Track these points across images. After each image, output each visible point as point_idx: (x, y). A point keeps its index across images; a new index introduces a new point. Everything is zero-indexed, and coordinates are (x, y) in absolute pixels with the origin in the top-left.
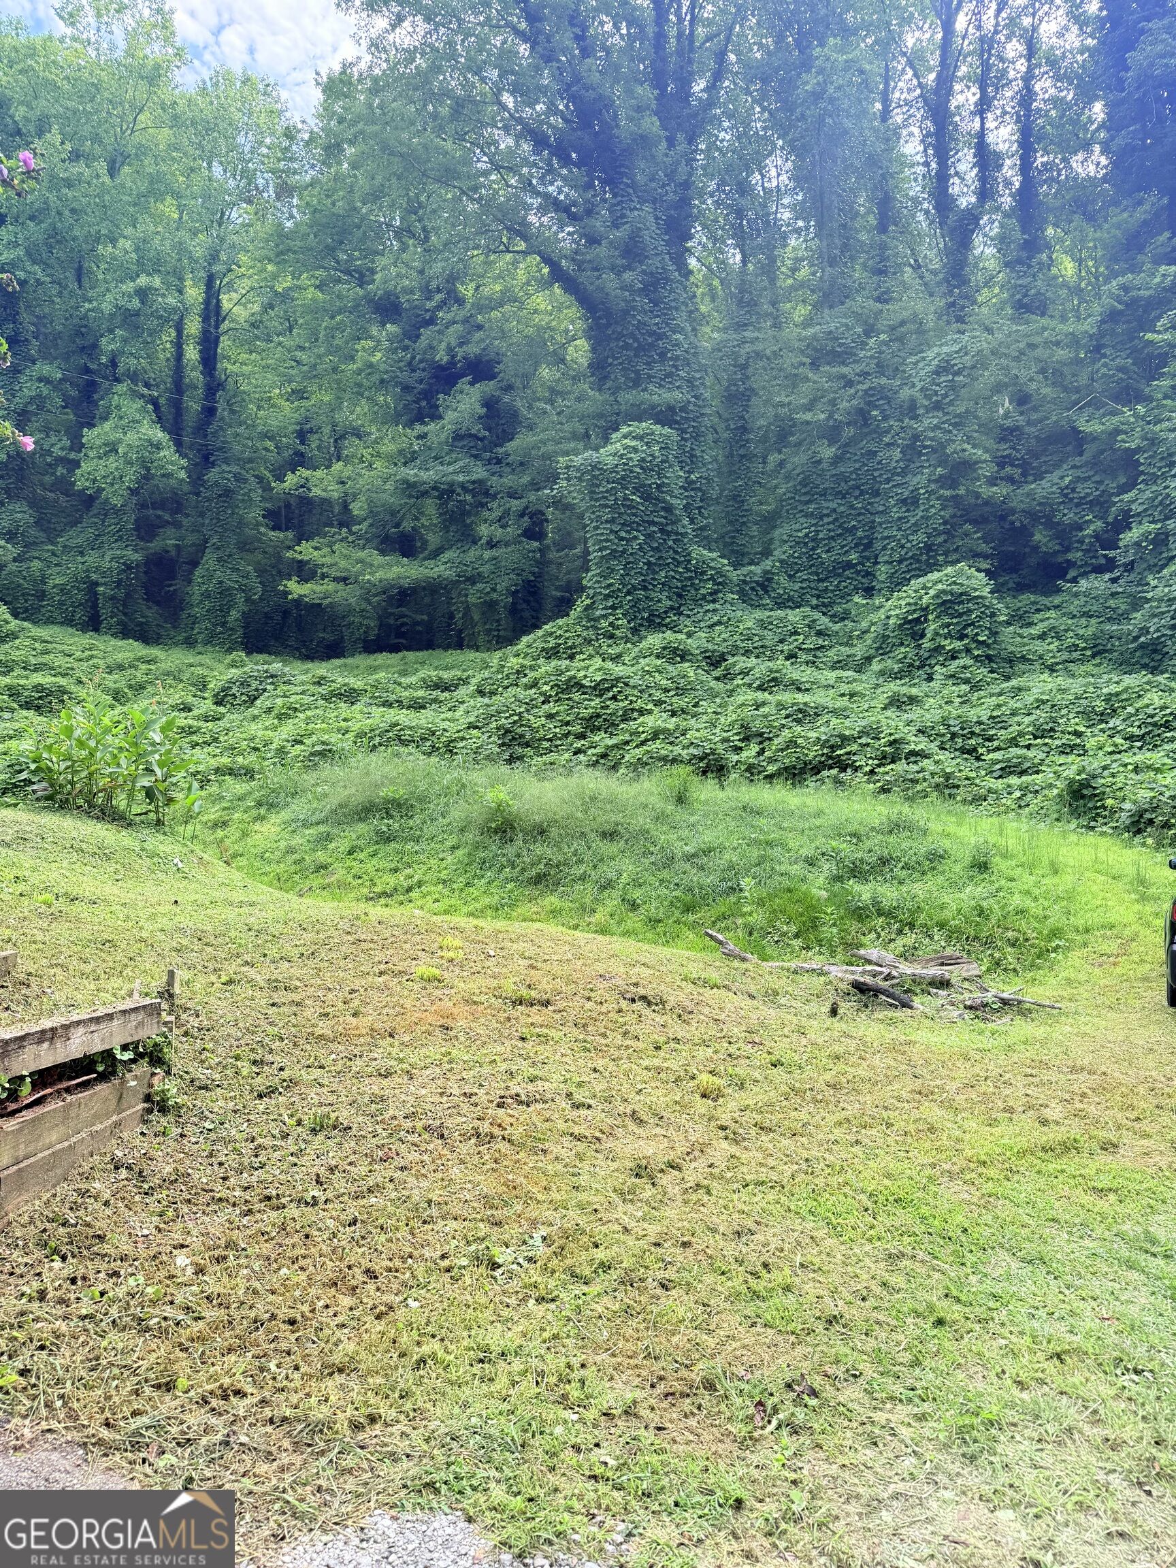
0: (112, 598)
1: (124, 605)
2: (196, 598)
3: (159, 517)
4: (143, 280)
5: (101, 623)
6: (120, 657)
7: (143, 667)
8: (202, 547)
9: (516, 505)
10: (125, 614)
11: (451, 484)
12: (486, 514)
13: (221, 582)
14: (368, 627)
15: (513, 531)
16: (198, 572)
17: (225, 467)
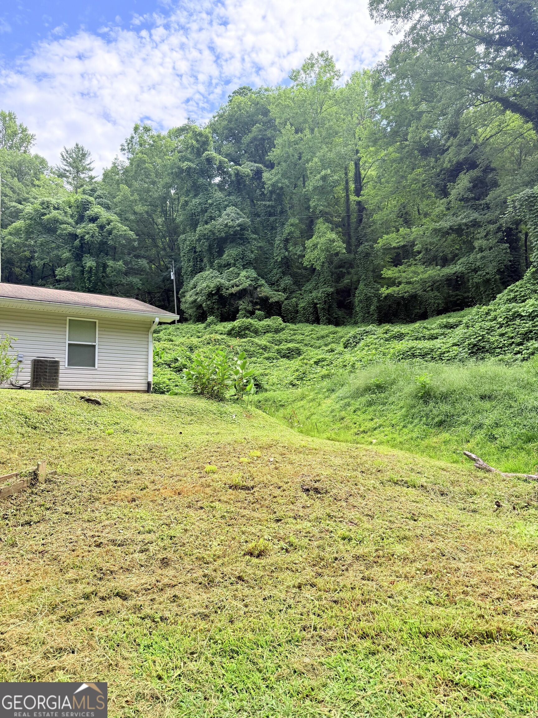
0: (323, 309)
1: (329, 311)
2: (357, 303)
3: (341, 271)
4: (323, 173)
5: (320, 319)
6: (323, 333)
7: (331, 336)
8: (358, 281)
9: (492, 227)
10: (329, 315)
11: (460, 225)
12: (478, 236)
13: (366, 294)
14: (438, 304)
15: (493, 241)
16: (357, 292)
17: (366, 244)
